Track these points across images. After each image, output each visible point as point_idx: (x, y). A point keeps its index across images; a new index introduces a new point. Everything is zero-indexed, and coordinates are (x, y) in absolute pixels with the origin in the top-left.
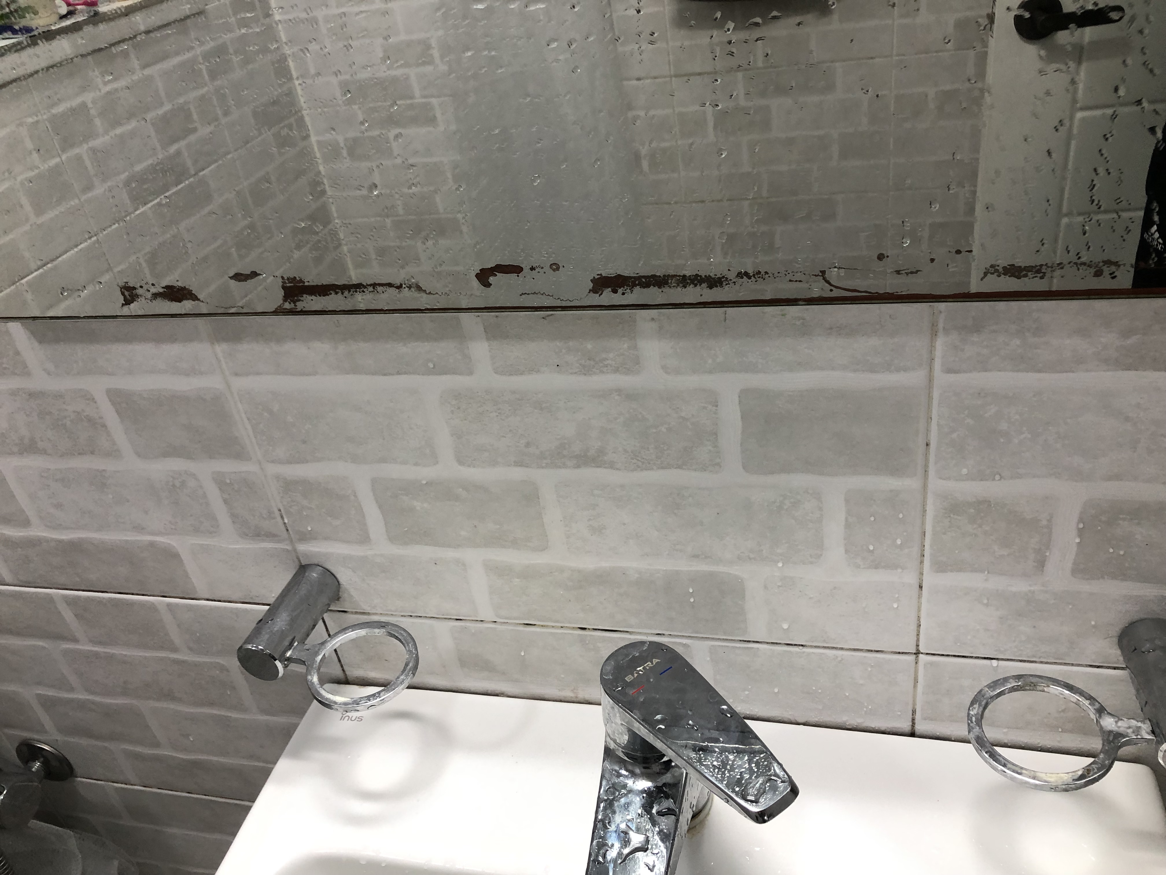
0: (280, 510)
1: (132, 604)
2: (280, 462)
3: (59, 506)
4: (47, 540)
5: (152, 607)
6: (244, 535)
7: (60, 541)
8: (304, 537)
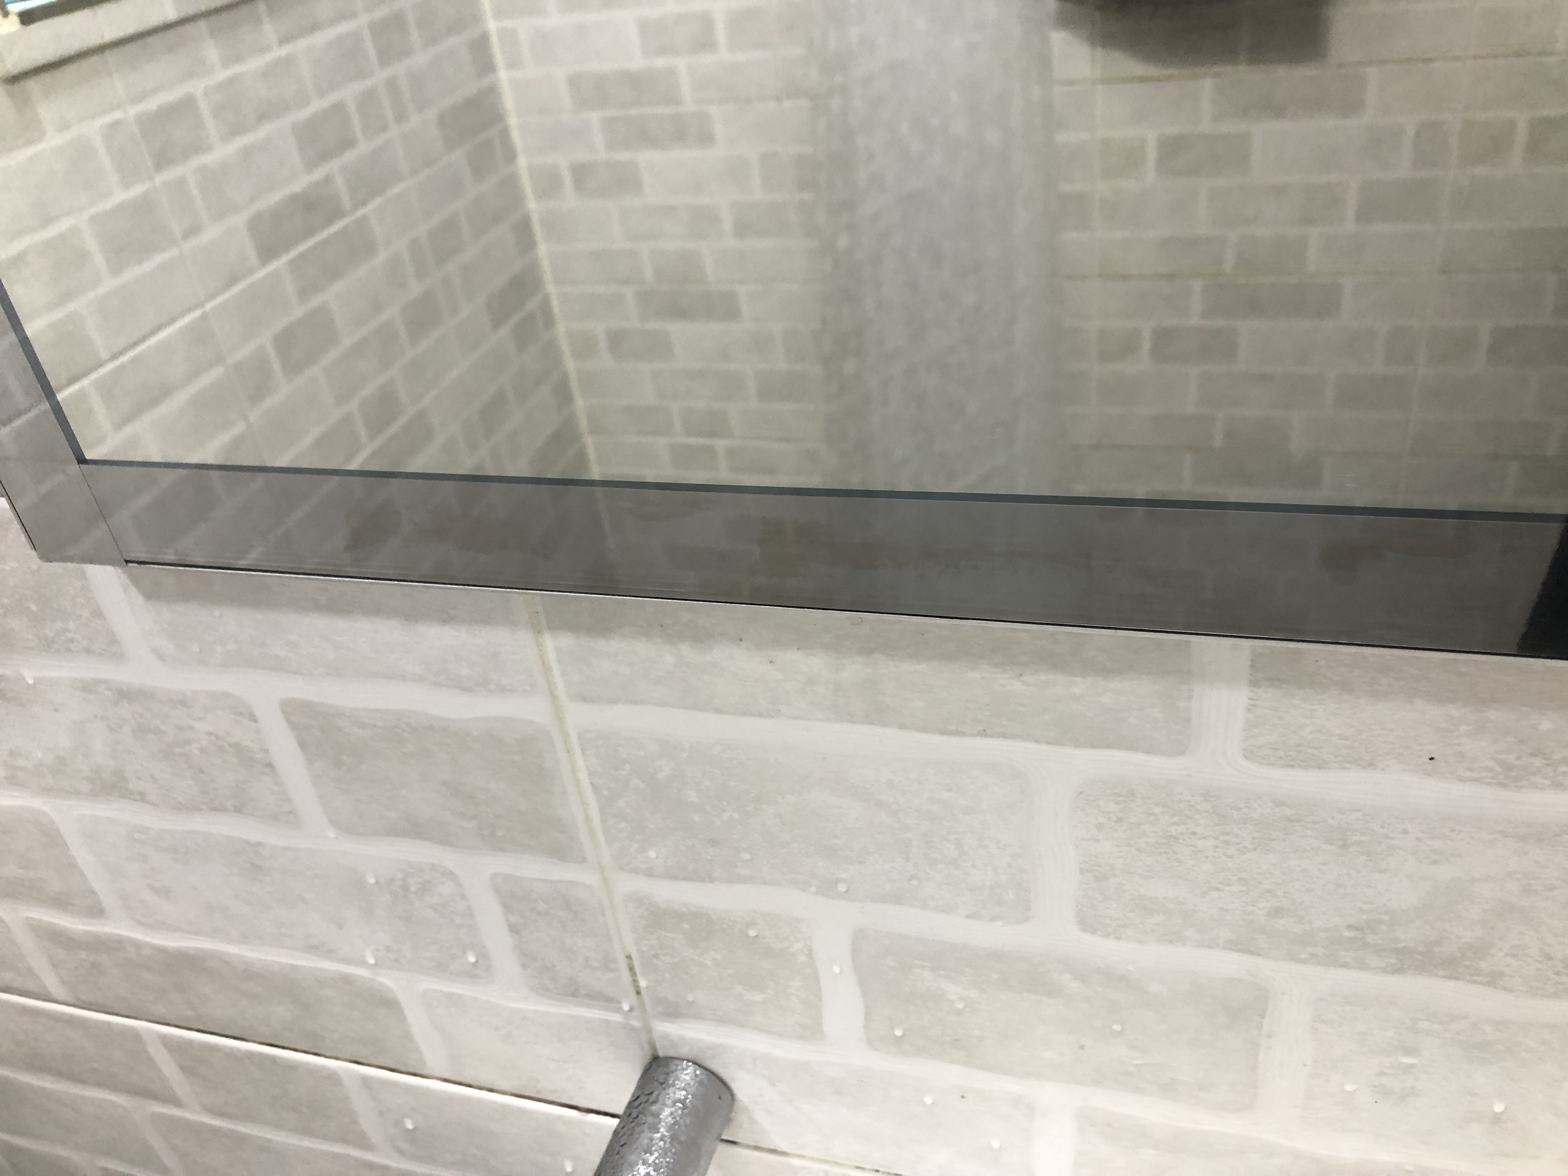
0: (629, 957)
1: (292, 1067)
2: (649, 873)
3: (165, 893)
4: (136, 945)
5: (333, 1078)
6: (544, 991)
7: (162, 950)
8: (674, 1013)
